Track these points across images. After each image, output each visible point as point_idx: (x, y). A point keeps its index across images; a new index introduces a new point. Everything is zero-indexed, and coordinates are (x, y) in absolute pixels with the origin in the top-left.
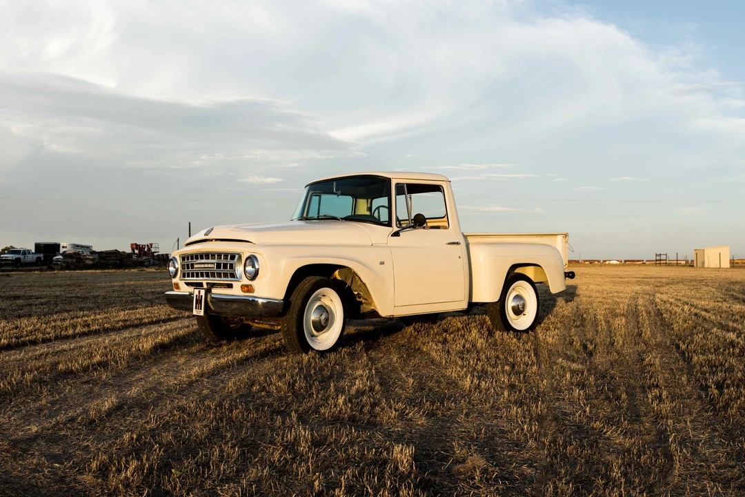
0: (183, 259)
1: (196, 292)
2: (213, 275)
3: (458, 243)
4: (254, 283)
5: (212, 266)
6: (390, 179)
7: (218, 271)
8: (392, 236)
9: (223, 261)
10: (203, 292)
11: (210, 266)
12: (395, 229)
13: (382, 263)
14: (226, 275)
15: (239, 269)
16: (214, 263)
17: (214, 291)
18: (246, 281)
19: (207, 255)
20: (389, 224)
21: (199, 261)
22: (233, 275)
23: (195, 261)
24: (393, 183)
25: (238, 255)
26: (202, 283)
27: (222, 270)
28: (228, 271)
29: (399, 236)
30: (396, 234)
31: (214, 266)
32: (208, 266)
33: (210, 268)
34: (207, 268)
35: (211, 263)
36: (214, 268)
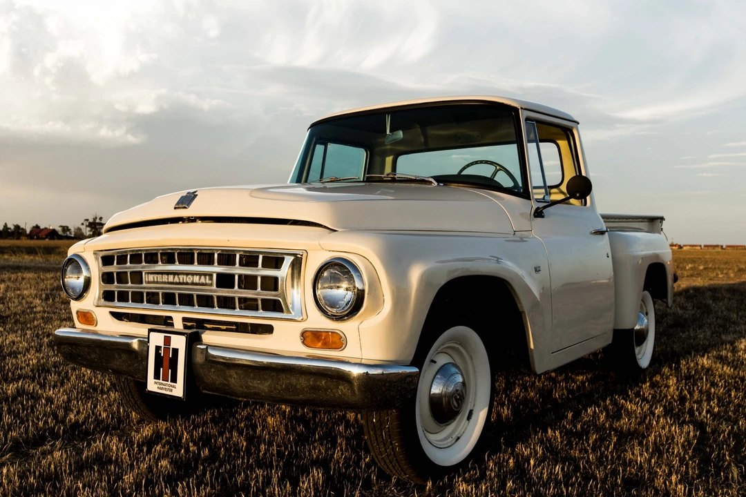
0: (107, 260)
1: (157, 339)
2: (206, 301)
4: (347, 327)
7: (225, 292)
8: (535, 216)
9: (237, 270)
10: (179, 343)
11: (196, 279)
12: (537, 203)
13: (537, 270)
14: (249, 304)
15: (298, 295)
16: (211, 275)
18: (318, 322)
19: (186, 256)
21: (160, 267)
22: (274, 306)
23: (143, 267)
25: (292, 258)
26: (171, 318)
27: (236, 292)
28: (259, 294)
29: (543, 217)
30: (539, 214)
31: (210, 282)
32: (189, 279)
33: (196, 284)
34: (187, 284)
35: (200, 274)
36: (211, 285)
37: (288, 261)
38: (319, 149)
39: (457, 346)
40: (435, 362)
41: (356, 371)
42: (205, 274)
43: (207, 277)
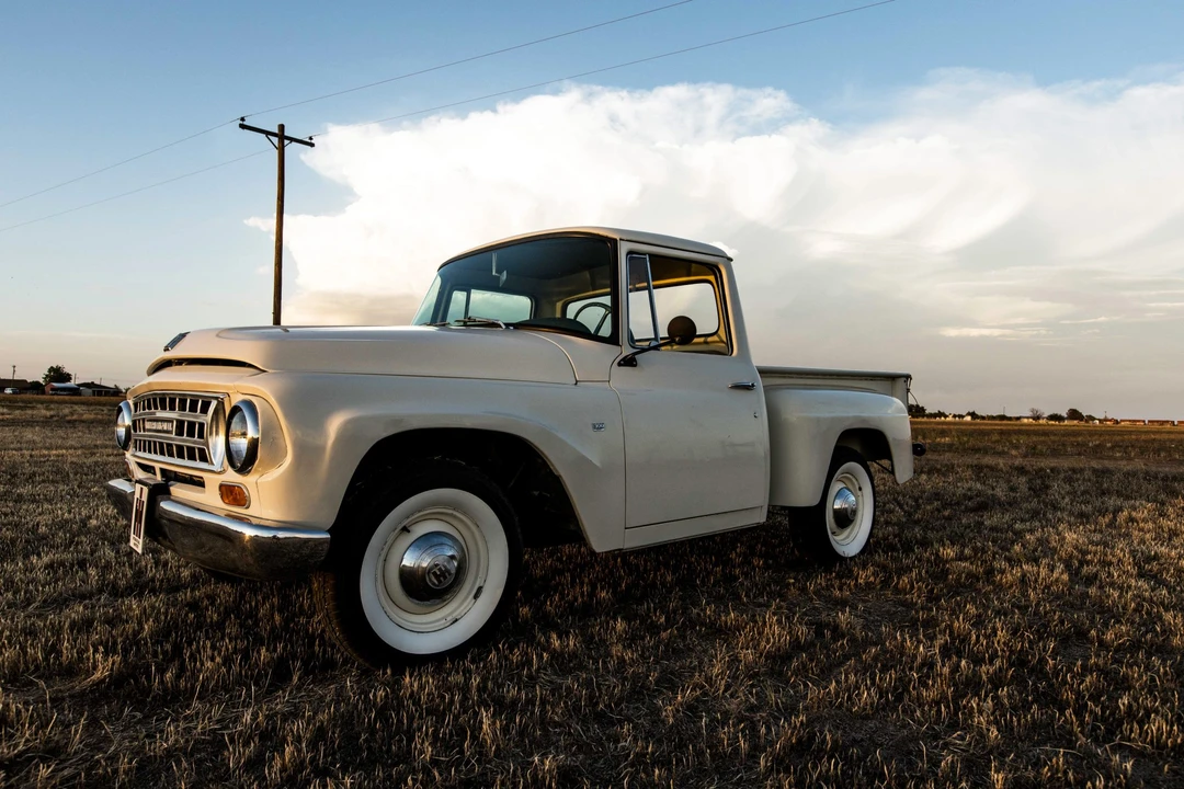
0: (136, 405)
1: (137, 491)
2: (170, 450)
3: (749, 388)
4: (247, 482)
5: (165, 426)
6: (615, 240)
7: (179, 441)
8: (619, 364)
12: (627, 351)
13: (597, 427)
14: (192, 454)
15: (217, 444)
17: (178, 490)
18: (229, 475)
19: (164, 401)
20: (614, 340)
21: (152, 413)
22: (204, 456)
23: (147, 413)
24: (623, 249)
25: (216, 402)
26: (153, 468)
27: (185, 441)
28: (196, 442)
29: (635, 366)
30: (629, 362)
31: (173, 429)
32: (163, 426)
33: (166, 432)
34: (161, 431)
36: (173, 433)
37: (214, 404)
38: (459, 297)
39: (450, 512)
40: (409, 531)
41: (249, 532)
43: (171, 424)
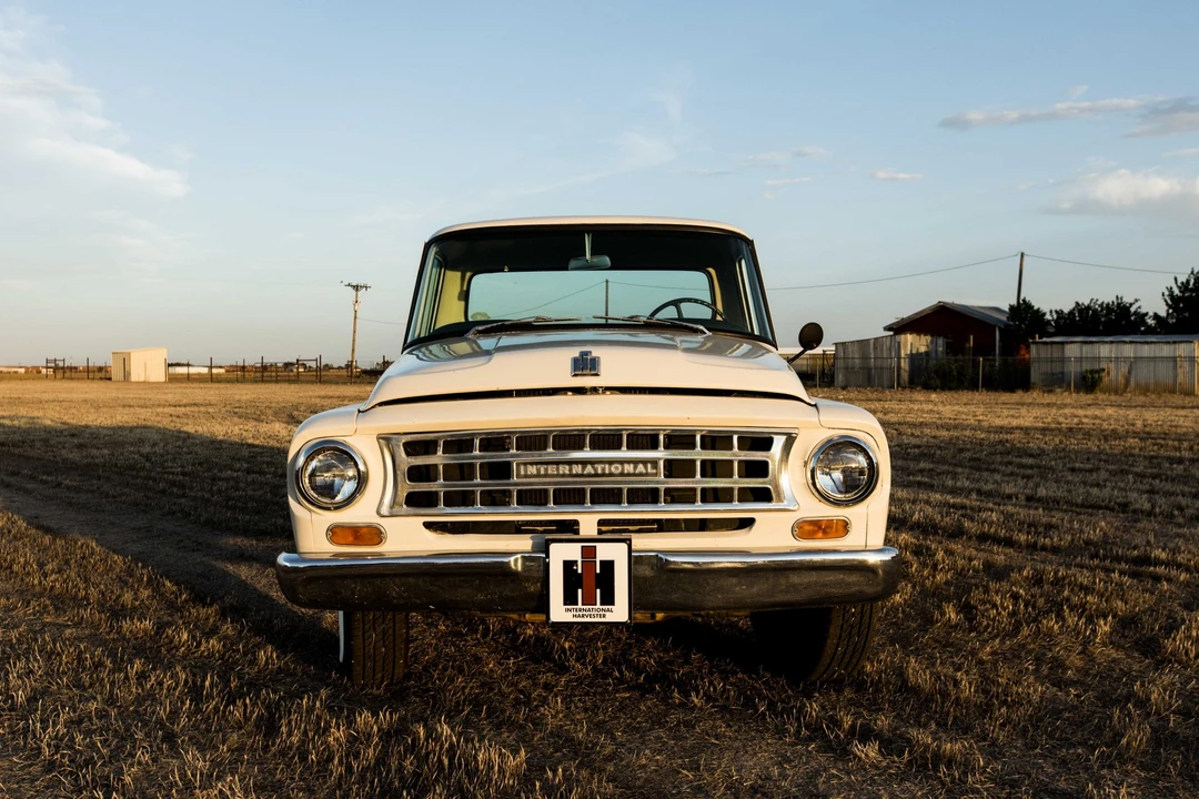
4: (852, 513)
7: (681, 483)
9: (699, 455)
15: (789, 477)
16: (654, 463)
18: (815, 509)
21: (553, 455)
23: (513, 456)
25: (785, 437)
26: (576, 523)
27: (698, 482)
28: (736, 482)
31: (654, 471)
32: (616, 469)
33: (629, 475)
34: (611, 475)
35: (635, 462)
36: (656, 475)
37: (779, 442)
42: (645, 462)
43: (649, 465)
